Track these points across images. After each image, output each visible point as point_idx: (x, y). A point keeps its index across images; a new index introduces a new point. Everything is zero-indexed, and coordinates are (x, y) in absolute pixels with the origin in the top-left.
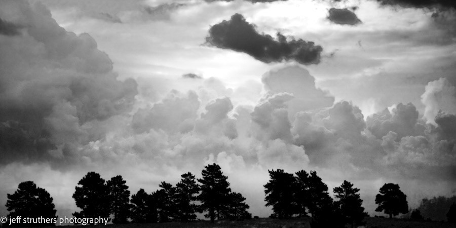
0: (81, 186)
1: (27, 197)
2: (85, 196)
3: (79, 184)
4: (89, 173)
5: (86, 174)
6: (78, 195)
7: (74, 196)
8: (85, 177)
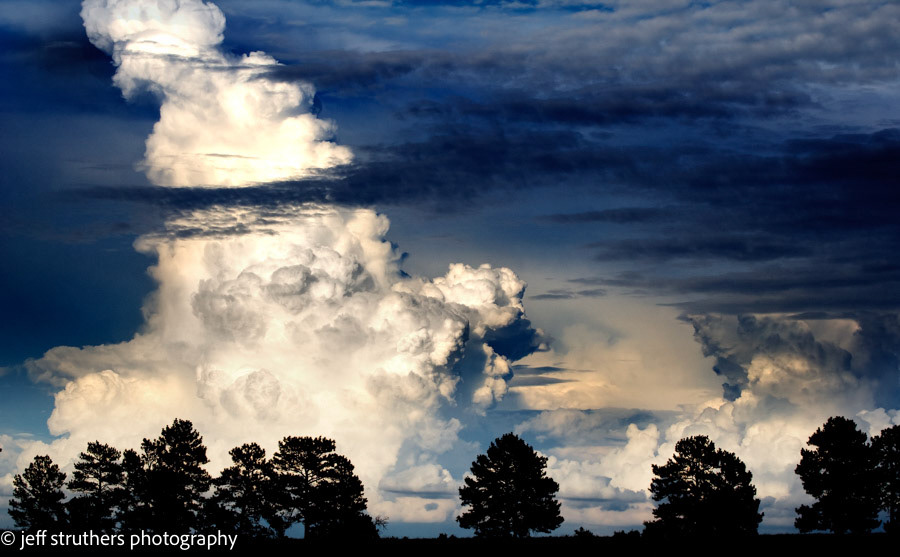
0: (813, 448)
1: (693, 471)
2: (822, 471)
3: (809, 443)
4: (830, 420)
5: (826, 422)
6: (807, 468)
7: (799, 470)
8: (822, 429)
